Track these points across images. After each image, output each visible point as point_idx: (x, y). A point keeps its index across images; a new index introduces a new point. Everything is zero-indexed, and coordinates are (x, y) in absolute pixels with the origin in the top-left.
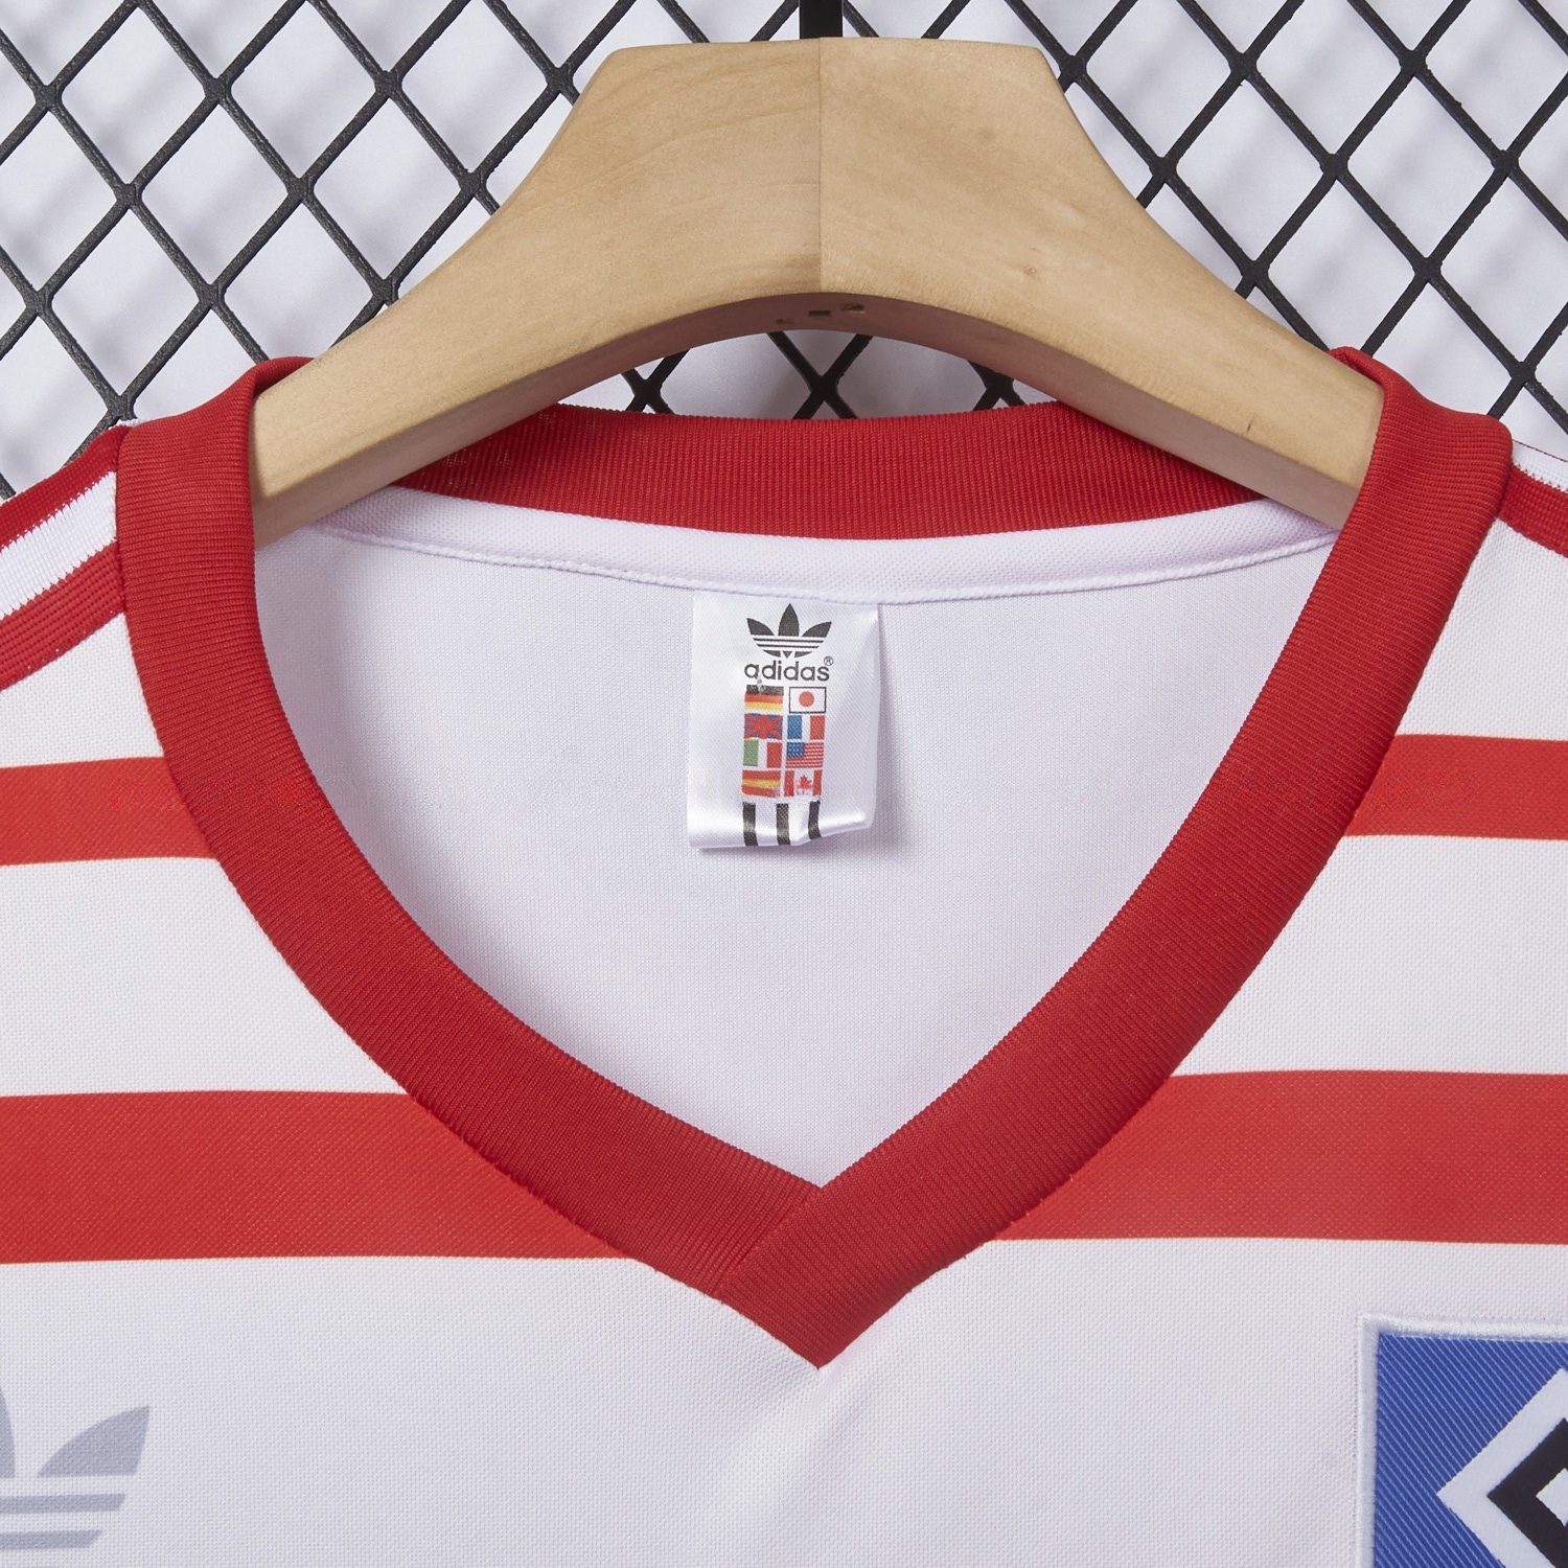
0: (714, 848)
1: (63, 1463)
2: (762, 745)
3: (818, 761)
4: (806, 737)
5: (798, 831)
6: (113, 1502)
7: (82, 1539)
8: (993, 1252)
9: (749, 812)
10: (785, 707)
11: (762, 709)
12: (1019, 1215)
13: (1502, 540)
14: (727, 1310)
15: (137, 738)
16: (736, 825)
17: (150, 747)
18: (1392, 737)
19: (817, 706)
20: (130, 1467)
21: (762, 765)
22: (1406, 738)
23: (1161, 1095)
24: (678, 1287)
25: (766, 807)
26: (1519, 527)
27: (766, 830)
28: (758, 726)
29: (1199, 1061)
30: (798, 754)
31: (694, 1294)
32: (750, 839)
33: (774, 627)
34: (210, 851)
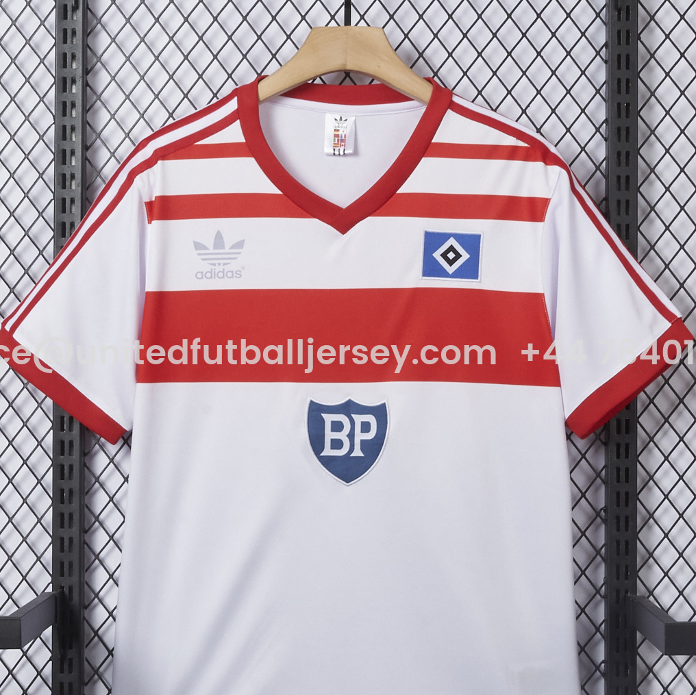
0: (328, 155)
1: (232, 248)
2: (336, 139)
3: (345, 142)
4: (343, 138)
5: (342, 153)
6: (240, 253)
7: (236, 258)
8: (369, 219)
9: (334, 150)
10: (339, 133)
11: (336, 133)
12: (375, 211)
13: (450, 113)
14: (330, 226)
15: (241, 139)
16: (333, 152)
17: (243, 140)
18: (431, 142)
19: (345, 133)
20: (242, 248)
21: (336, 142)
22: (434, 143)
23: (394, 196)
24: (323, 223)
25: (337, 149)
26: (452, 110)
27: (337, 153)
28: (336, 136)
29: (399, 191)
30: (342, 141)
31: (325, 224)
32: (334, 154)
33: (339, 119)
34: (253, 156)
